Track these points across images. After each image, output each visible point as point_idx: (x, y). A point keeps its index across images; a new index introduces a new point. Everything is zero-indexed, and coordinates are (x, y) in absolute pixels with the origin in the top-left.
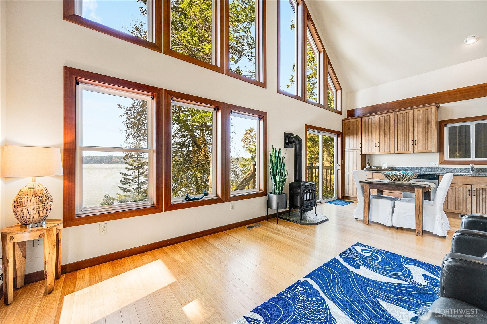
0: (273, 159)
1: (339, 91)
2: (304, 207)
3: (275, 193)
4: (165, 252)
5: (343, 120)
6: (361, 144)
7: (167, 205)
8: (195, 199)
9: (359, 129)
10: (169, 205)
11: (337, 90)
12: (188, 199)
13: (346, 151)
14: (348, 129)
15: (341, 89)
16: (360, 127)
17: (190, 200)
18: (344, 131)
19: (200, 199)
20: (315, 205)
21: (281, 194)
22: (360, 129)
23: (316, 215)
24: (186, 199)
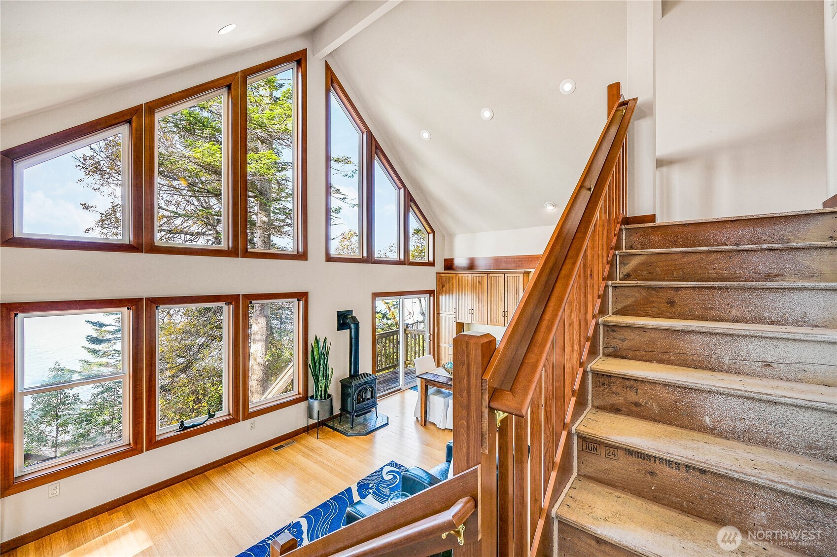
0: (315, 353)
1: (431, 235)
2: (355, 412)
3: (316, 398)
4: (146, 503)
5: (438, 273)
6: (456, 308)
7: (149, 443)
8: (194, 426)
9: (453, 288)
10: (154, 441)
11: (429, 233)
12: (183, 427)
13: (441, 315)
14: (443, 287)
15: (433, 232)
16: (455, 286)
17: (186, 428)
18: (438, 289)
19: (203, 424)
20: (374, 405)
21: (325, 399)
22: (455, 289)
23: (377, 417)
24: (180, 429)
